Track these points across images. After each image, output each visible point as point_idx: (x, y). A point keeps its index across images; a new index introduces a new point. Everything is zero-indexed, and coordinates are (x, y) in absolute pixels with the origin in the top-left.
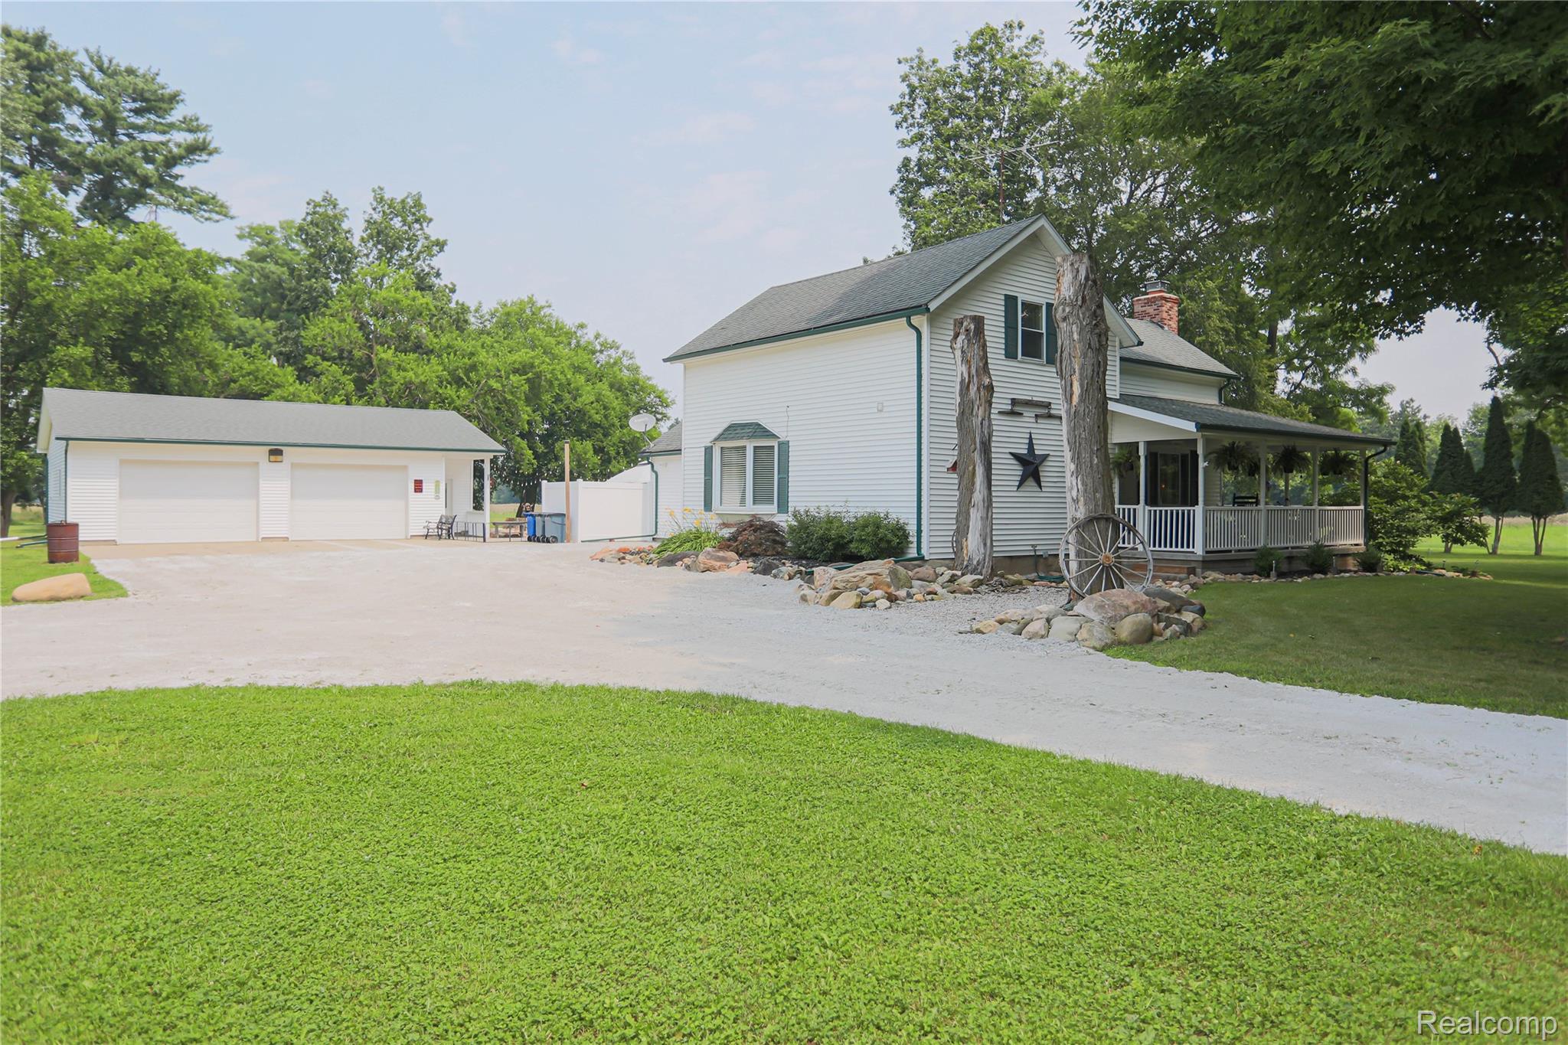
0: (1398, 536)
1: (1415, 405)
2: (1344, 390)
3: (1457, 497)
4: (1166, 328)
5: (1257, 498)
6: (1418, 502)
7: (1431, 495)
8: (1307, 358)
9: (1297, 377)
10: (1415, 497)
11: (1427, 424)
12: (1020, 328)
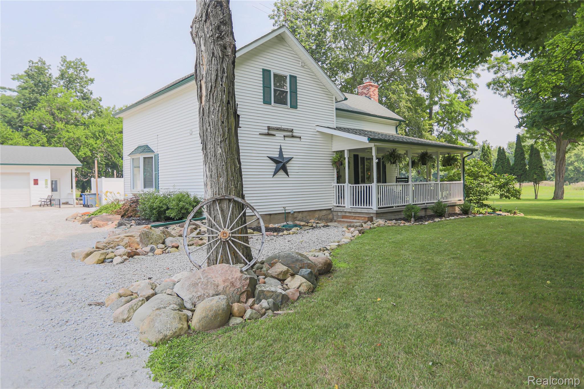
0: (479, 195)
1: (488, 142)
2: (460, 134)
3: (506, 176)
4: (372, 99)
5: (408, 178)
6: (488, 179)
7: (495, 175)
8: (445, 121)
9: (441, 129)
10: (487, 176)
11: (492, 149)
12: (273, 87)
